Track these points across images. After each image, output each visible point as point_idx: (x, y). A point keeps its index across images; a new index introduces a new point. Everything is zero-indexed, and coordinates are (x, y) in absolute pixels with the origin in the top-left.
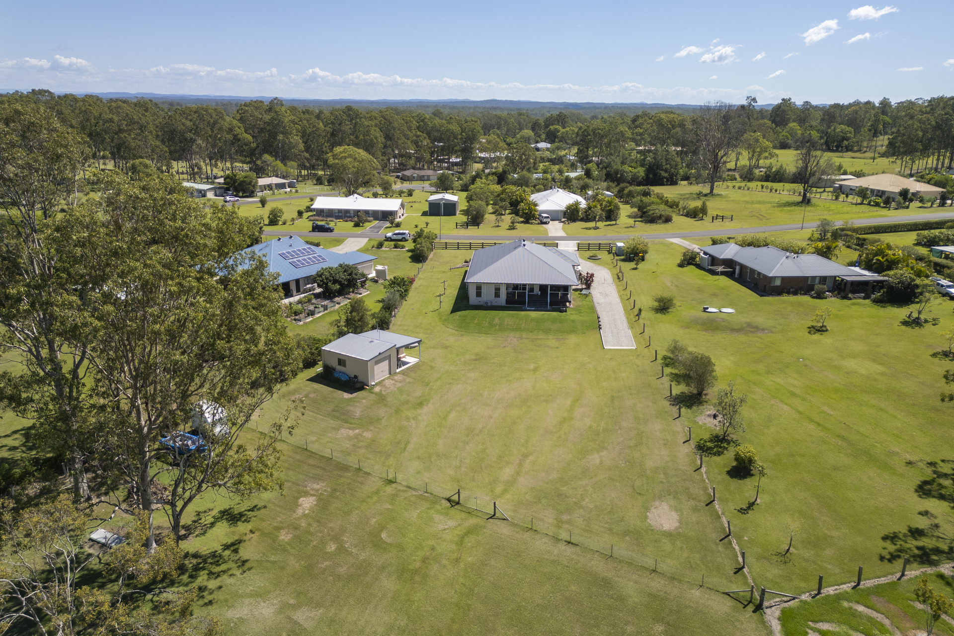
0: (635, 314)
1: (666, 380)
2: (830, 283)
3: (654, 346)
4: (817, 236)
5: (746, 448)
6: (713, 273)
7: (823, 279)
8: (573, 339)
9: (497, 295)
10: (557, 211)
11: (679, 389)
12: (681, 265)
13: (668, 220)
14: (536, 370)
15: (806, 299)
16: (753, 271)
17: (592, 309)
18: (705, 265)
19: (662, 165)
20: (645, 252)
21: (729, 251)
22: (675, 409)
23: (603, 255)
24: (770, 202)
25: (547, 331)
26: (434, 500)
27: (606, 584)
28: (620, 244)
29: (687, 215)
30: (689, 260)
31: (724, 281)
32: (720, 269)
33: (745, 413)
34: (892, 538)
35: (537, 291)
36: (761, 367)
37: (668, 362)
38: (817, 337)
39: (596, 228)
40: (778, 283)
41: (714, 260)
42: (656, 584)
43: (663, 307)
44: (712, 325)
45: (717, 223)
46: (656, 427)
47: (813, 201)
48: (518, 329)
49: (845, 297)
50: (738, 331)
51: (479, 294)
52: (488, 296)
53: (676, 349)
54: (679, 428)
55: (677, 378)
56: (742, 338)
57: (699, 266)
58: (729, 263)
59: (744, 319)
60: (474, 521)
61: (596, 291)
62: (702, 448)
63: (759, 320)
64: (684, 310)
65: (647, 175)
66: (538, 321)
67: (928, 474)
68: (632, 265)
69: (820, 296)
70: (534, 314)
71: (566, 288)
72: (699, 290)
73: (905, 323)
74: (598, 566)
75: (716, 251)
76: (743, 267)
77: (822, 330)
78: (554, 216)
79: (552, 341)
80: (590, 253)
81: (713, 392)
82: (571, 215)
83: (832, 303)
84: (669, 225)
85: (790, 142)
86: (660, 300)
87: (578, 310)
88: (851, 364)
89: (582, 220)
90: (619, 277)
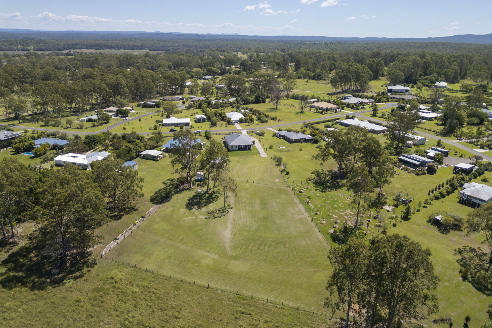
0: (266, 150)
1: (274, 162)
2: (304, 140)
3: (271, 156)
4: (303, 126)
5: (288, 170)
6: (280, 138)
7: (302, 139)
8: (255, 156)
9: (236, 148)
10: (236, 120)
11: (277, 163)
12: (273, 137)
13: (267, 122)
14: (250, 162)
15: (299, 143)
16: (288, 138)
17: (256, 149)
18: (278, 136)
19: (260, 97)
20: (264, 133)
21: (283, 133)
22: (276, 167)
23: (254, 135)
24: (293, 112)
25: (249, 155)
26: (244, 182)
27: (271, 187)
28: (258, 132)
29: (271, 119)
30: (275, 135)
31: (283, 140)
32: (282, 138)
33: (287, 166)
34: (306, 179)
35: (244, 146)
36: (290, 158)
37: (274, 159)
38: (300, 151)
39: (249, 125)
40: (293, 140)
41: (280, 136)
42: (277, 187)
43: (271, 148)
44: (281, 151)
45: (280, 122)
46: (274, 169)
47: (304, 112)
48: (243, 155)
49: (307, 143)
50: (286, 152)
51: (232, 148)
52: (234, 148)
53: (275, 156)
54: (278, 169)
55: (276, 161)
56: (287, 153)
57: (277, 137)
58: (283, 136)
59: (287, 149)
60: (250, 184)
61: (256, 145)
62: (281, 172)
63: (290, 149)
64: (275, 148)
65: (256, 100)
66: (246, 153)
67: (313, 171)
68: (262, 137)
69: (302, 143)
70: (245, 151)
71: (250, 145)
72: (278, 143)
73: (316, 147)
74: (269, 186)
75: (280, 133)
76: (286, 137)
77: (301, 150)
78: (236, 122)
79: (250, 157)
80: (251, 134)
81: (282, 163)
82: (241, 121)
83: (304, 144)
84: (267, 123)
85: (302, 76)
86: (270, 146)
87: (253, 149)
88: (305, 156)
89: (244, 122)
90: (260, 141)
